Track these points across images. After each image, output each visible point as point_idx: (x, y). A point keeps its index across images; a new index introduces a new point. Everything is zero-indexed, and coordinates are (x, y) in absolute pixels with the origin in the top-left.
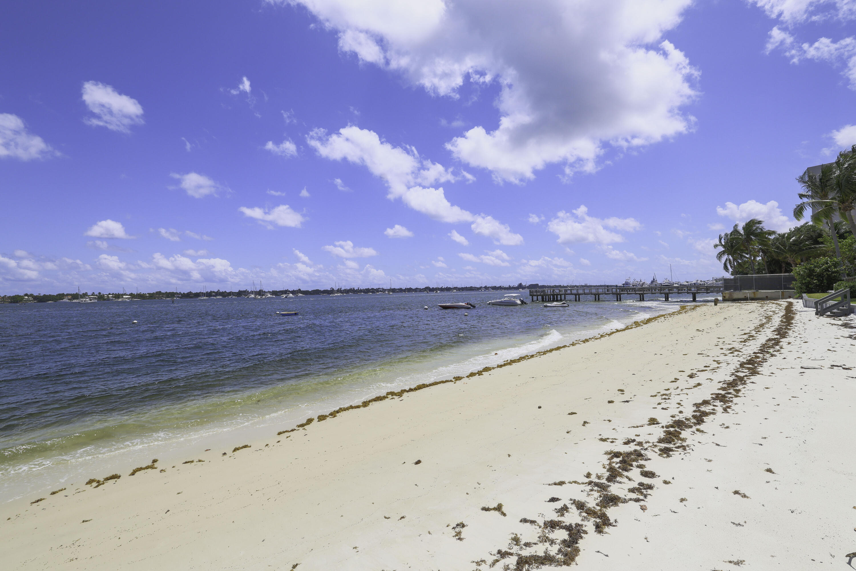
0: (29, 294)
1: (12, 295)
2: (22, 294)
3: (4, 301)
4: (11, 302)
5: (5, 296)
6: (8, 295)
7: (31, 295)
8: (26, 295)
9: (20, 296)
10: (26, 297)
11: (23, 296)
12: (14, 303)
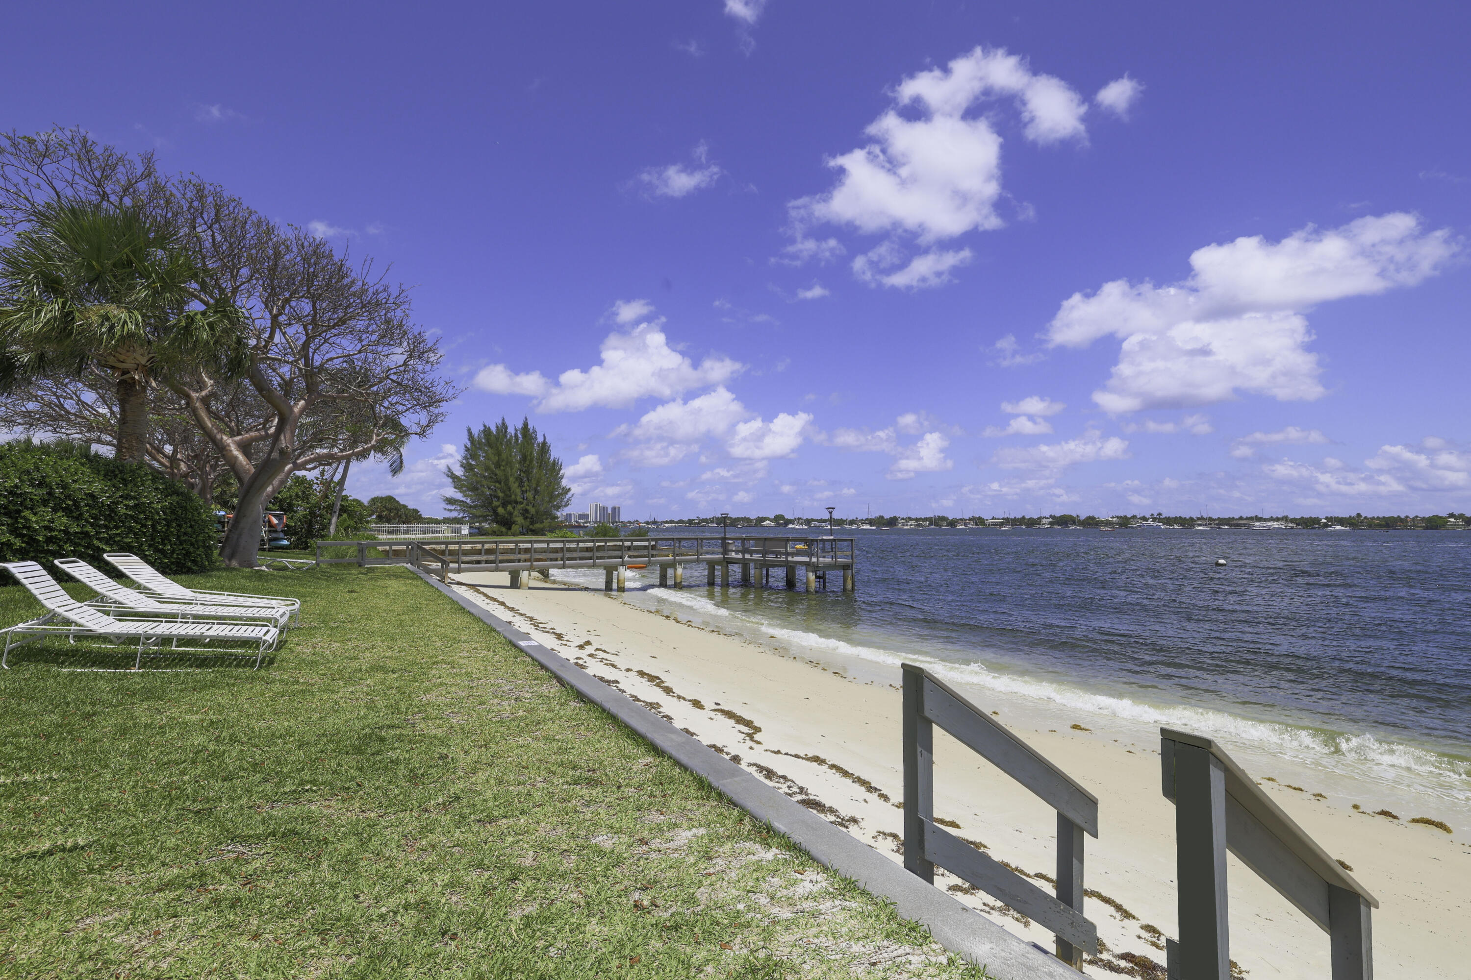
0: (1456, 513)
1: (1427, 515)
2: (1444, 514)
3: (1415, 526)
4: (1426, 528)
5: (1417, 517)
6: (1421, 515)
7: (1461, 516)
8: (1452, 515)
9: (1441, 517)
10: (1452, 520)
11: (1445, 518)
12: (1432, 529)
